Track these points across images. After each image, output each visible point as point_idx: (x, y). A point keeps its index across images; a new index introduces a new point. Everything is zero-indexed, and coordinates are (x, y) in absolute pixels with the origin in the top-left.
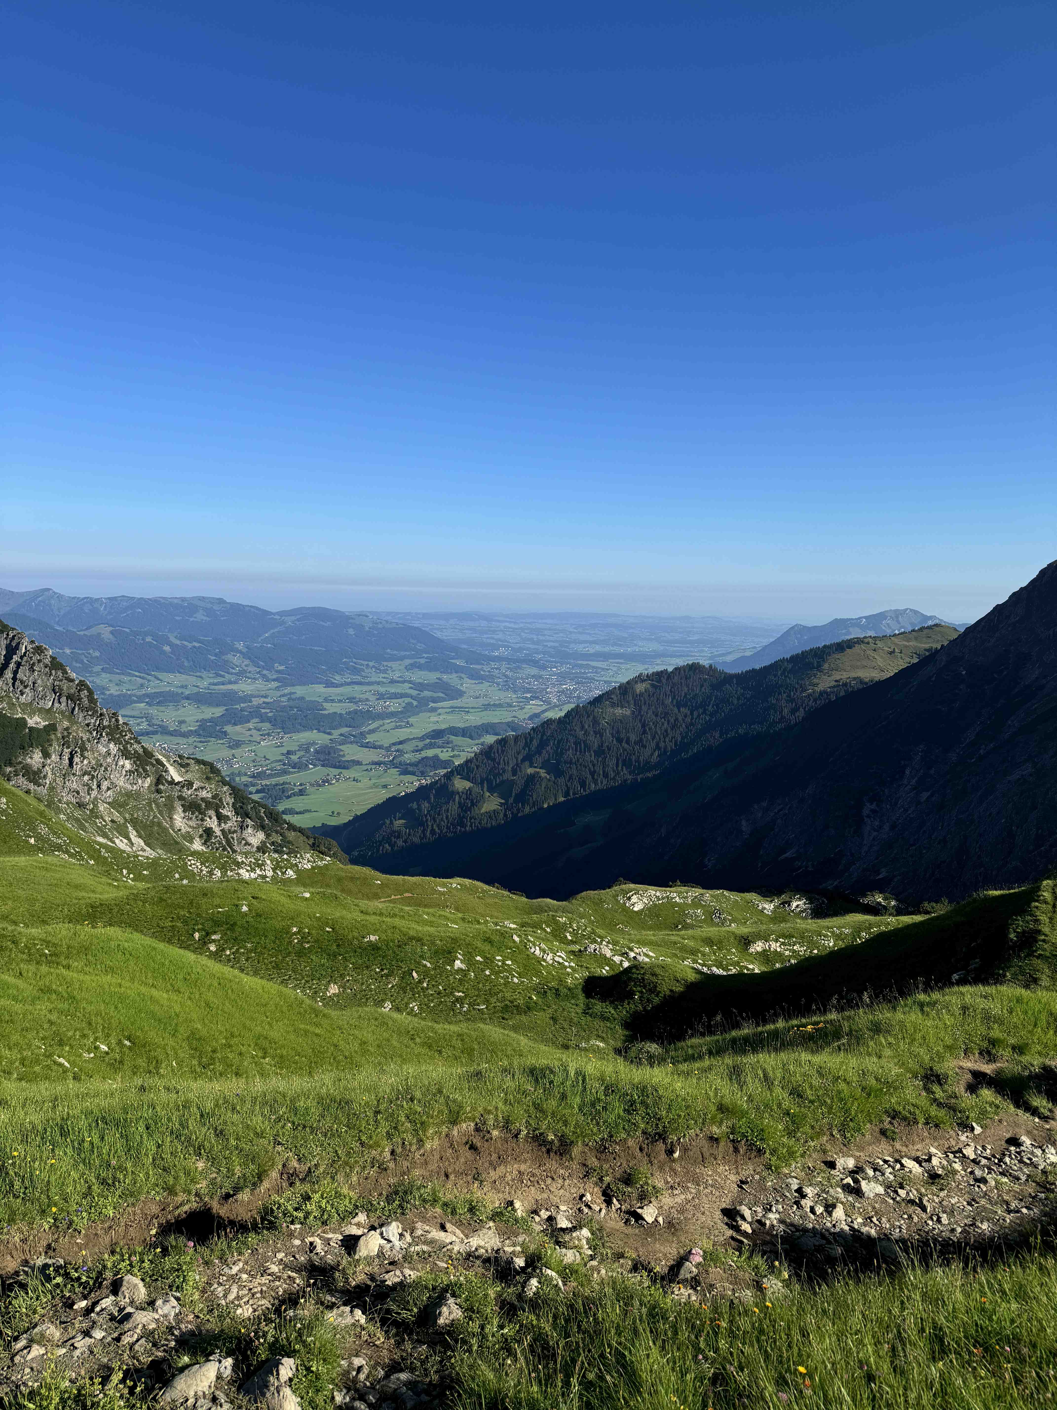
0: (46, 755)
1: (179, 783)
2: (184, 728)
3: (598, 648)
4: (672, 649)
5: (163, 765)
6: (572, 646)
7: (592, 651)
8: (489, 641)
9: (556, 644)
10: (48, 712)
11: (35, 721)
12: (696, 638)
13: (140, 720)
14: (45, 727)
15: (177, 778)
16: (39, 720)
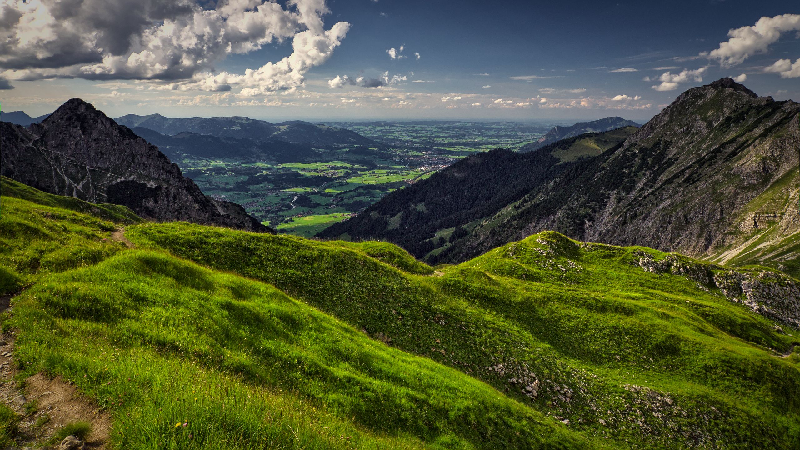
0: (156, 202)
1: (222, 216)
2: (229, 187)
3: (451, 140)
4: (490, 140)
5: (215, 206)
6: (435, 139)
7: (446, 142)
8: (390, 137)
9: (427, 138)
10: (156, 180)
11: (151, 184)
12: (504, 134)
13: (205, 183)
14: (156, 187)
15: (222, 213)
16: (152, 184)
